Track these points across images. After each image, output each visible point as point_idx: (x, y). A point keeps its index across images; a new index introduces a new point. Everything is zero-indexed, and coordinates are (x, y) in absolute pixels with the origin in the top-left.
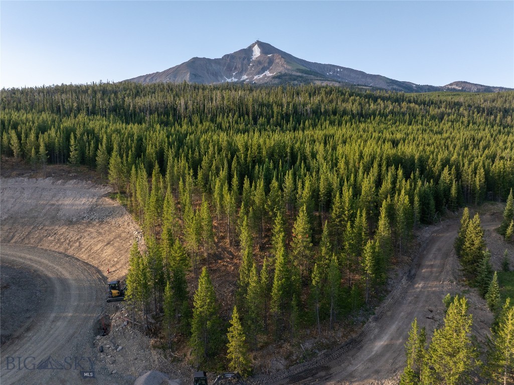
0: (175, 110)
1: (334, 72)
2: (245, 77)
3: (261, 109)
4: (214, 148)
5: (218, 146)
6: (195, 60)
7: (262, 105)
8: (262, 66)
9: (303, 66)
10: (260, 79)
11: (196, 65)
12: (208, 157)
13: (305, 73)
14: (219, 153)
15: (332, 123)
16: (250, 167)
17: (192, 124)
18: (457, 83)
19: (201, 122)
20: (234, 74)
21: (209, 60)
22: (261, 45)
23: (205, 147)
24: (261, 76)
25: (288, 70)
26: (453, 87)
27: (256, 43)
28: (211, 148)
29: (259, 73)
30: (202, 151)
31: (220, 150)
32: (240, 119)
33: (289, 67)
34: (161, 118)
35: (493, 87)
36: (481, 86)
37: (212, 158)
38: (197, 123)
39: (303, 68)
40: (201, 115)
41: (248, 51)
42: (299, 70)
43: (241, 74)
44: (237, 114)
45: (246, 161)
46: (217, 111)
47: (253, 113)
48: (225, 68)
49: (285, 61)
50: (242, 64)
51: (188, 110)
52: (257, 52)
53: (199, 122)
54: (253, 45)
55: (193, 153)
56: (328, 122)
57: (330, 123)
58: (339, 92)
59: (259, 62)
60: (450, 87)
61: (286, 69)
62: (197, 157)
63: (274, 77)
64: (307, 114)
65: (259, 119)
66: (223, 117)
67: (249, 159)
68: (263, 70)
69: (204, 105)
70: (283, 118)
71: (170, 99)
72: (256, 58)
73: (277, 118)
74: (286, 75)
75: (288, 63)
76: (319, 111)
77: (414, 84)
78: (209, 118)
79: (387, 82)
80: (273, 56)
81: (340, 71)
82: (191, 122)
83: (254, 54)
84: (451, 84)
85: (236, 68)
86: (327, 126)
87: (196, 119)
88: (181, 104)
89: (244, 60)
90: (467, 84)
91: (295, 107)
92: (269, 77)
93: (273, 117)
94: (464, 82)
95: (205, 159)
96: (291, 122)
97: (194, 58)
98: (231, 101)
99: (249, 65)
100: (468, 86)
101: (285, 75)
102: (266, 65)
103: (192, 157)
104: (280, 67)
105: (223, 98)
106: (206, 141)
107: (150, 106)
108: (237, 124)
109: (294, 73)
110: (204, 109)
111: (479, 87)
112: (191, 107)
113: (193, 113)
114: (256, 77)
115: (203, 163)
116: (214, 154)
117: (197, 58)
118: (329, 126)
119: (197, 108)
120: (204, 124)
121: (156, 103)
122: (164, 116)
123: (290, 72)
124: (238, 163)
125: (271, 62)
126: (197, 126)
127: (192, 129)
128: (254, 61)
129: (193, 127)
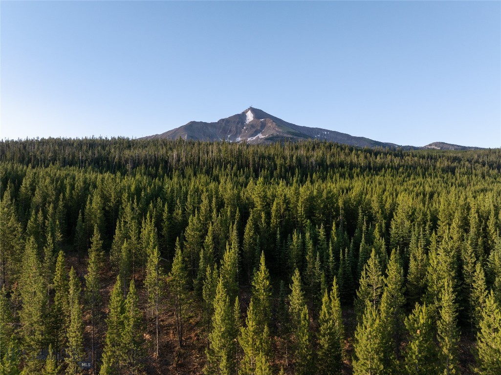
0: (166, 162)
1: (322, 135)
2: (239, 139)
3: (263, 162)
4: (210, 202)
5: (217, 198)
6: (193, 124)
7: (262, 157)
8: (255, 129)
9: (293, 129)
10: (253, 141)
11: (193, 127)
12: (199, 219)
13: (296, 135)
14: (218, 211)
15: (342, 176)
16: (278, 236)
17: (184, 177)
18: (436, 144)
19: (195, 175)
20: (229, 136)
21: (205, 123)
22: (254, 110)
23: (194, 199)
24: (254, 138)
25: (280, 132)
26: (432, 147)
27: (249, 109)
28: (205, 202)
29: (252, 135)
30: (189, 206)
31: (221, 205)
32: (240, 172)
33: (281, 130)
34: (149, 170)
35: (469, 147)
36: (458, 146)
37: (206, 219)
38: (190, 176)
39: (294, 131)
40: (195, 168)
41: (243, 116)
42: (289, 133)
43: (235, 136)
44: (236, 166)
45: (268, 223)
46: (213, 164)
47: (254, 165)
48: (221, 131)
49: (276, 125)
50: (237, 128)
51: (180, 162)
52: (250, 117)
53: (192, 174)
54: (247, 111)
55: (171, 210)
56: (338, 175)
57: (340, 176)
58: (338, 147)
59: (252, 125)
60: (429, 147)
61: (277, 131)
62: (180, 218)
63: (267, 139)
64: (313, 167)
65: (261, 171)
66: (220, 169)
67: (274, 221)
68: (256, 133)
69: (199, 158)
70: (286, 171)
71: (162, 152)
72: (250, 122)
73: (281, 171)
74: (279, 137)
75: (279, 126)
76: (325, 164)
77: (396, 145)
78: (204, 170)
79: (371, 144)
80: (265, 120)
81: (327, 134)
82: (183, 175)
83: (247, 118)
84: (430, 145)
85: (230, 131)
86: (338, 179)
87: (189, 171)
88: (173, 156)
89: (238, 123)
90: (445, 145)
91: (299, 160)
92: (262, 139)
93: (276, 169)
94: (442, 143)
95: (193, 221)
96: (297, 174)
97: (192, 122)
98: (229, 153)
99: (243, 128)
100: (445, 146)
101: (277, 137)
102: (259, 128)
103: (170, 218)
104: (272, 130)
105: (220, 151)
106: (197, 190)
107: (138, 159)
108: (237, 176)
109: (285, 135)
110: (199, 160)
111: (456, 147)
112: (184, 160)
113: (187, 164)
114: (249, 139)
115: (189, 231)
116: (211, 211)
117: (194, 122)
118: (340, 179)
119: (191, 160)
120: (198, 176)
121: (146, 155)
122: (152, 168)
123: (281, 134)
124: (257, 229)
125: (263, 125)
126: (190, 179)
127: (183, 182)
128: (248, 125)
129: (185, 180)
